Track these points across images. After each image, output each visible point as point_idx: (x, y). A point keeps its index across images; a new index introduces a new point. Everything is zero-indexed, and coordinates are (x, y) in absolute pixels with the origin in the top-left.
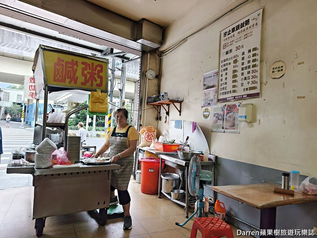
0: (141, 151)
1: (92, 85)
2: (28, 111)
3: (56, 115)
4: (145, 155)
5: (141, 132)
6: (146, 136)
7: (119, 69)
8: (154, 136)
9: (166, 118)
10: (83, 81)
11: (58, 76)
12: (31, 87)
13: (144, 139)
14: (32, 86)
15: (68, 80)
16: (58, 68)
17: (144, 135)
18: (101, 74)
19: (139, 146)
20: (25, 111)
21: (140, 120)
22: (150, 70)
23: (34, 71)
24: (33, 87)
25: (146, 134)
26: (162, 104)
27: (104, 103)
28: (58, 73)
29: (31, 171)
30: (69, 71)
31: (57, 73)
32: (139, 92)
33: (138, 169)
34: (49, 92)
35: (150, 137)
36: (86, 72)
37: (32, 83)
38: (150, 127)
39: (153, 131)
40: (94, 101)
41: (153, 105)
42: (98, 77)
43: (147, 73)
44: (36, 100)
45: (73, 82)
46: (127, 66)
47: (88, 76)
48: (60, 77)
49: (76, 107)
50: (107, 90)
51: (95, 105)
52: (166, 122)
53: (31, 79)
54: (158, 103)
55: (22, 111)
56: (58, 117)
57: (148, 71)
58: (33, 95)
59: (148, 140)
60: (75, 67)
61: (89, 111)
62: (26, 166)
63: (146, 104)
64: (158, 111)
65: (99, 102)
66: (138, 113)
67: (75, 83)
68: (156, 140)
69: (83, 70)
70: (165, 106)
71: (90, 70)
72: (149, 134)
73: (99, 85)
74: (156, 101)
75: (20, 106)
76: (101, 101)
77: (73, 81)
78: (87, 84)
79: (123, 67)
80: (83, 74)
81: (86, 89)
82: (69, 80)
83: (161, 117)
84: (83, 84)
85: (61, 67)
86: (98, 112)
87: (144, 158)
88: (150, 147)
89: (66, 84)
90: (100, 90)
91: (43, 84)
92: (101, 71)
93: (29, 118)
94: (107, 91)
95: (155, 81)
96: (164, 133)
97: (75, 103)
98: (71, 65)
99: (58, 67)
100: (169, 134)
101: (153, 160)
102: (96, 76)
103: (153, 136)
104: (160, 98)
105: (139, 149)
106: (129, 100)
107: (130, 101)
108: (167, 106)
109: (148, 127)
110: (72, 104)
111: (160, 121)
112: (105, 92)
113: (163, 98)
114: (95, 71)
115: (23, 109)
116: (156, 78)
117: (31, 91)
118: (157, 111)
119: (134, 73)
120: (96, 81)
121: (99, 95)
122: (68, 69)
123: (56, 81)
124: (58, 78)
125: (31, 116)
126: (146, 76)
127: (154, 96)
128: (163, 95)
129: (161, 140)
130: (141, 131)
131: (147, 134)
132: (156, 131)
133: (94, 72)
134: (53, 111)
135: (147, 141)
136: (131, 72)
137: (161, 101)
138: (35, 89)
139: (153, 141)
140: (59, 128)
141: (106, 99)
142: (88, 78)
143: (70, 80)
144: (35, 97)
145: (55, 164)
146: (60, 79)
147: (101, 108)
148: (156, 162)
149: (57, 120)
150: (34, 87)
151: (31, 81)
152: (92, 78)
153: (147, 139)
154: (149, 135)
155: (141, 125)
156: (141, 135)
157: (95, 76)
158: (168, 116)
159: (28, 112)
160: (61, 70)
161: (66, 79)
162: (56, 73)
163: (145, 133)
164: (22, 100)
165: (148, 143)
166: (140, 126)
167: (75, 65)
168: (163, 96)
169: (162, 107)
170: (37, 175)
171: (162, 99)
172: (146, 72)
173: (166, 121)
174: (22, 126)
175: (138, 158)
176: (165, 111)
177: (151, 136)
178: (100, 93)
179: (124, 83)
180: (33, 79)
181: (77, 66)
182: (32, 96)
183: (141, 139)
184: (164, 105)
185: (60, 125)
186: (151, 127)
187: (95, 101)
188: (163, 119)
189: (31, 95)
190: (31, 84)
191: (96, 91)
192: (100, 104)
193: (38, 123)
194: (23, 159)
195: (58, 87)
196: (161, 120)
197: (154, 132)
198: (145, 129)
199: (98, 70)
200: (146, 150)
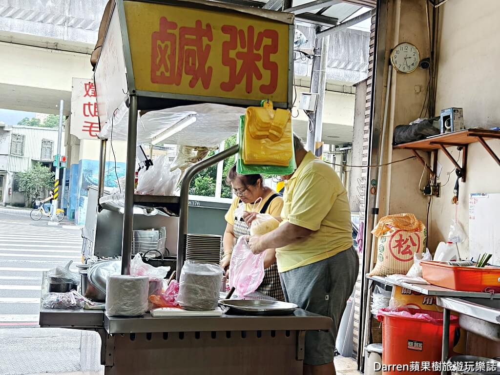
0: (379, 288)
1: (249, 90)
2: (67, 181)
3: (158, 174)
4: (392, 298)
5: (377, 232)
6: (394, 244)
7: (305, 54)
8: (417, 243)
9: (457, 188)
10: (227, 80)
11: (162, 69)
12: (87, 107)
13: (386, 252)
14: (89, 104)
15: (186, 78)
16: (163, 46)
17: (388, 239)
18: (273, 58)
19: (371, 272)
20: (60, 184)
21: (373, 196)
22: (403, 46)
23: (94, 65)
24: (92, 108)
25: (393, 236)
26: (443, 144)
27: (282, 140)
28: (163, 61)
29: (98, 324)
30: (190, 53)
31: (160, 61)
32: (369, 112)
33: (371, 343)
34: (139, 111)
35: (405, 246)
36: (232, 54)
37: (90, 96)
38: (404, 215)
39: (414, 227)
40: (254, 133)
41: (414, 149)
42: (265, 67)
43: (394, 53)
44: (99, 141)
45: (200, 82)
46: (328, 45)
47: (239, 63)
48: (167, 71)
49: (199, 158)
50: (289, 101)
51: (260, 143)
52: (456, 199)
53: (88, 87)
54: (432, 143)
55: (54, 183)
56: (161, 179)
57: (398, 48)
58: (93, 129)
59: (401, 256)
60: (205, 40)
61: (242, 160)
62: (84, 309)
63: (391, 146)
64: (429, 168)
65: (267, 137)
66: (365, 175)
67: (206, 85)
68: (427, 255)
69: (227, 47)
70: (454, 150)
71: (243, 47)
72: (401, 236)
73: (268, 90)
74: (423, 137)
75: (49, 169)
76: (275, 133)
77: (200, 79)
78: (237, 85)
79: (319, 46)
80: (227, 61)
81: (234, 102)
82: (190, 77)
83: (439, 185)
84: (225, 87)
85: (169, 43)
86: (265, 166)
87: (390, 308)
88: (407, 275)
89: (182, 90)
90: (271, 103)
91: (126, 90)
92: (274, 49)
93: (70, 198)
94: (289, 106)
95: (420, 78)
96: (451, 233)
97: (196, 148)
98: (194, 37)
99: (163, 43)
100: (467, 236)
101: (420, 316)
102: (259, 64)
103: (414, 245)
104: (435, 125)
105: (370, 282)
106: (328, 145)
107: (330, 148)
108: (460, 149)
109: (399, 215)
110: (188, 152)
111: (435, 198)
112: (286, 109)
113: (449, 125)
114: (258, 49)
115: (57, 177)
116: (421, 68)
117: (87, 119)
118: (425, 168)
119: (343, 66)
120: (259, 77)
121: (270, 116)
122: (186, 47)
123: (157, 83)
124: (162, 73)
125: (76, 195)
126: (390, 63)
127: (418, 121)
128: (449, 116)
129: (442, 254)
130: (376, 227)
131: (397, 237)
132: (424, 227)
133: (255, 52)
134: (149, 163)
135: (397, 258)
136: (335, 64)
137: (442, 136)
138: (97, 114)
139: (415, 258)
140: (165, 209)
141: (288, 127)
142: (237, 72)
143: (193, 78)
144: (98, 133)
145: (157, 306)
146: (167, 74)
147: (275, 154)
148: (431, 322)
149: (160, 188)
150: (95, 108)
151: (87, 92)
152: (250, 70)
153: (395, 251)
154: (401, 240)
155: (375, 211)
156: (377, 239)
157: (257, 63)
158: (464, 181)
159: (67, 185)
160: (169, 52)
161: (181, 76)
162: (158, 60)
163: (389, 234)
164: (55, 153)
165: (401, 265)
166: (374, 214)
167: (204, 36)
168: (446, 118)
169: (442, 154)
170: (113, 331)
171: (445, 128)
172: (391, 51)
173: (457, 197)
174: (53, 221)
175: (370, 308)
176: (453, 167)
177: (409, 243)
178: (272, 110)
179: (319, 93)
180: (92, 87)
181: (211, 39)
182: (90, 131)
183: (379, 253)
184: (450, 149)
185: (168, 201)
186: (406, 217)
187: (259, 133)
188: (448, 192)
189: (88, 129)
190: (88, 99)
191: (259, 106)
192: (273, 143)
193: (106, 201)
194: (74, 292)
195: (162, 97)
196: (438, 196)
197: (416, 230)
198: (389, 222)
199: (266, 46)
200: (397, 283)
